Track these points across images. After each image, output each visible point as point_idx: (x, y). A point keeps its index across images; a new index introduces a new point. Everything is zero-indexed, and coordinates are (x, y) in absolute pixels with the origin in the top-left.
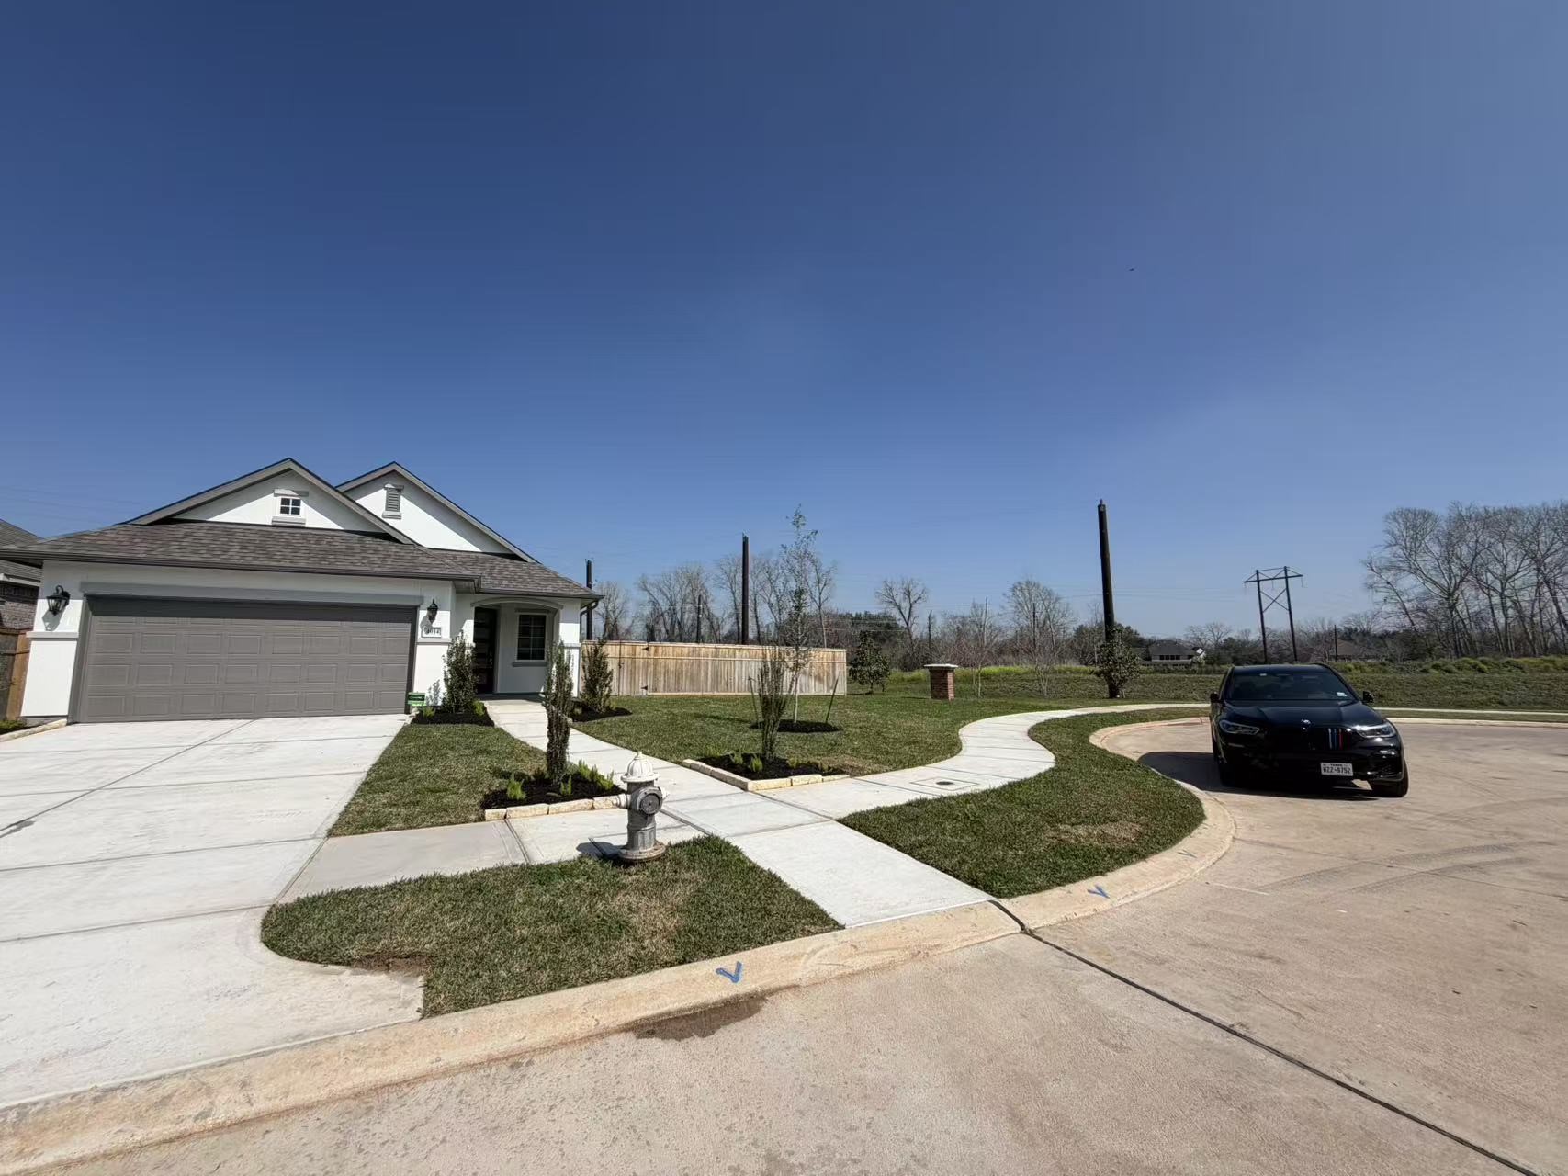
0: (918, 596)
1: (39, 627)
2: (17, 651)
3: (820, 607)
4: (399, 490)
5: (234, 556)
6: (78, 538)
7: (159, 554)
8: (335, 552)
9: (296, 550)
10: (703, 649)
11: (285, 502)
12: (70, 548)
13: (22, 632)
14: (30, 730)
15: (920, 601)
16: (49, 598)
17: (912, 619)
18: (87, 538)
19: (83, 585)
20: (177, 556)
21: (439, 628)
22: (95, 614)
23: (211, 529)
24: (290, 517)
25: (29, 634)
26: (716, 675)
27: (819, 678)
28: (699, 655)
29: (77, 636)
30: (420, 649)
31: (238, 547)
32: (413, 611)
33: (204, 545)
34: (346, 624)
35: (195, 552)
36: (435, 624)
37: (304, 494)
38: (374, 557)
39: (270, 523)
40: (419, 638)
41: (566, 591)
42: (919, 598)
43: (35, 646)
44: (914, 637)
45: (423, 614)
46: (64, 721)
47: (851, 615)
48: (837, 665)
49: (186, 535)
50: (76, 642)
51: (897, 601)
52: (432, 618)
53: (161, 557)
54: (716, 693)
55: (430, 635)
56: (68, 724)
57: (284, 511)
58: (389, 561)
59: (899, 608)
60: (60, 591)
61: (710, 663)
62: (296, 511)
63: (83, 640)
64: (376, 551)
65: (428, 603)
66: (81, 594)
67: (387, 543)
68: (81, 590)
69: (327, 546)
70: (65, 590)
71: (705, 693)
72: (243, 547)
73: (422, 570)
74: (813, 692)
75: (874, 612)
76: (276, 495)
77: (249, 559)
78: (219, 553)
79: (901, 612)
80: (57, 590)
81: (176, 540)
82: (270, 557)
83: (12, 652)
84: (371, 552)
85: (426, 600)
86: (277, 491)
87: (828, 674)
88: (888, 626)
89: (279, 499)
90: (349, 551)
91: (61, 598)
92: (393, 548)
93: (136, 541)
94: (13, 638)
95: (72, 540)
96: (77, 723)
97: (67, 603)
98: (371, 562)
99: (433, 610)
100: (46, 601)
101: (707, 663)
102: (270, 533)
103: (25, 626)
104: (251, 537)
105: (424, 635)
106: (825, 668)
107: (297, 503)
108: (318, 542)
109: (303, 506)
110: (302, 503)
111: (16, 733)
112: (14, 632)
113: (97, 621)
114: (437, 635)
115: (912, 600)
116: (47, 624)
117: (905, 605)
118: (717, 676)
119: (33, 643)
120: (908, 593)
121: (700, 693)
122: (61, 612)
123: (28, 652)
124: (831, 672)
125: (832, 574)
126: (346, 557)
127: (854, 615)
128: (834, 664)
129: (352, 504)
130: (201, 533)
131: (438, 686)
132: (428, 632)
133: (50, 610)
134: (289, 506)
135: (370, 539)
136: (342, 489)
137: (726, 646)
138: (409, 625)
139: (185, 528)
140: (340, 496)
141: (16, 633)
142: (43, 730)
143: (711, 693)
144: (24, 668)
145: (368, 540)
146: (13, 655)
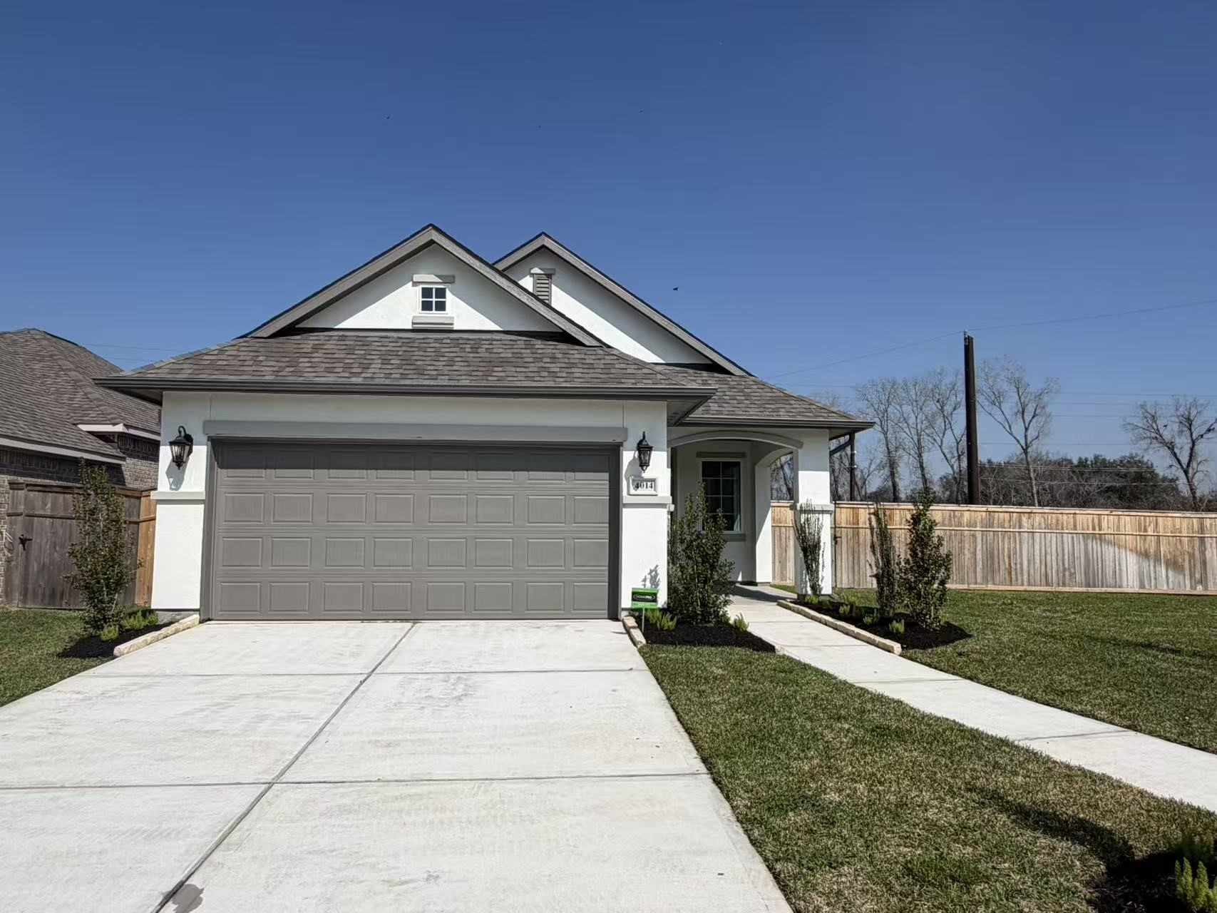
0: (1206, 427)
1: (164, 485)
2: (141, 519)
3: (1025, 451)
4: (549, 276)
5: (377, 373)
6: (195, 358)
7: (289, 376)
8: (503, 362)
9: (451, 362)
10: (967, 515)
11: (426, 293)
12: (190, 371)
13: (144, 494)
14: (164, 631)
15: (1210, 435)
16: (172, 444)
17: (1194, 464)
18: (206, 357)
19: (207, 424)
20: (310, 377)
21: (653, 480)
22: (222, 467)
23: (343, 338)
24: (434, 316)
25: (154, 495)
26: (990, 556)
27: (1174, 565)
28: (960, 524)
29: (204, 497)
30: (627, 514)
31: (380, 361)
32: (613, 452)
33: (339, 360)
34: (522, 475)
35: (330, 370)
36: (647, 474)
37: (449, 280)
38: (554, 368)
39: (410, 327)
40: (625, 498)
41: (809, 417)
42: (1209, 430)
43: (160, 508)
44: (1198, 494)
45: (628, 456)
46: (196, 617)
47: (1070, 462)
48: (1208, 541)
49: (316, 348)
50: (202, 506)
51: (1167, 435)
52: (643, 464)
53: (291, 379)
54: (991, 587)
55: (640, 491)
56: (201, 622)
57: (426, 306)
58: (577, 371)
59: (1171, 447)
60: (183, 434)
61: (979, 535)
62: (441, 306)
63: (210, 503)
64: (554, 359)
65: (633, 440)
66: (205, 439)
67: (562, 346)
68: (204, 433)
69: (487, 355)
70: (187, 433)
71: (972, 586)
72: (386, 361)
73: (628, 384)
74: (1164, 588)
75: (1112, 455)
76: (415, 284)
77: (396, 378)
78: (359, 370)
79: (1175, 455)
80: (180, 432)
81: (305, 355)
82: (421, 372)
83: (135, 519)
84: (549, 360)
85: (631, 432)
86: (417, 278)
87: (1192, 556)
88: (1139, 477)
89: (419, 289)
90: (517, 361)
91: (185, 442)
92: (575, 352)
93: (261, 358)
94: (137, 501)
95: (190, 361)
96: (209, 620)
97: (190, 452)
98: (553, 375)
99: (644, 449)
100: (168, 447)
101: (974, 536)
102: (413, 340)
103: (146, 487)
104: (391, 346)
105: (632, 491)
106: (1186, 547)
107: (441, 293)
108: (475, 349)
109: (450, 298)
110: (448, 294)
111: (149, 637)
112: (137, 494)
113: (223, 474)
114: (651, 491)
115: (1194, 436)
116: (171, 480)
117: (1183, 443)
118: (992, 557)
119: (159, 507)
120: (1188, 422)
121: (965, 587)
122: (186, 462)
123: (154, 519)
124: (1197, 553)
125: (1045, 398)
126: (518, 369)
127: (1075, 462)
128: (1202, 539)
129: (516, 288)
130: (330, 346)
131: (657, 575)
132: (637, 487)
133: (173, 461)
134: (434, 299)
135: (539, 342)
136: (500, 266)
137: (1004, 508)
138: (606, 476)
139: (312, 340)
140: (498, 276)
141: (138, 495)
142: (177, 631)
143: (983, 587)
144: (150, 539)
145: (538, 343)
146: (138, 523)
